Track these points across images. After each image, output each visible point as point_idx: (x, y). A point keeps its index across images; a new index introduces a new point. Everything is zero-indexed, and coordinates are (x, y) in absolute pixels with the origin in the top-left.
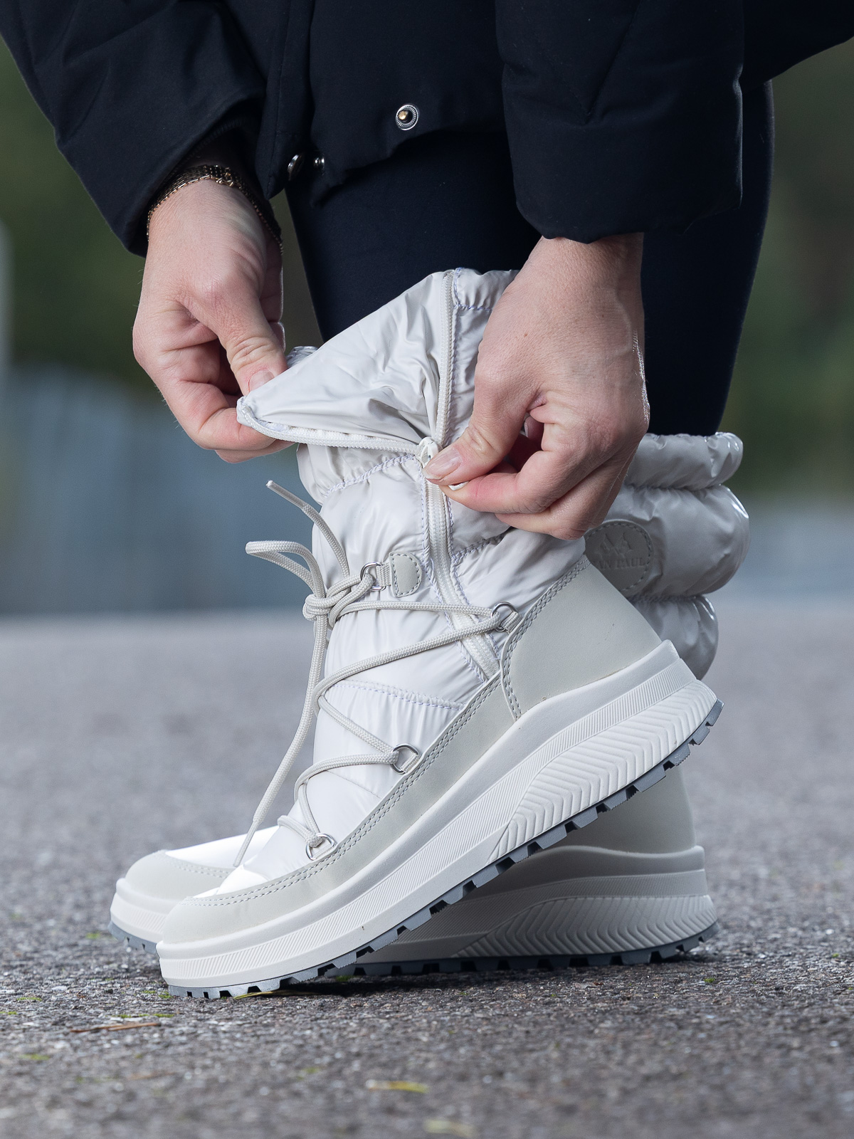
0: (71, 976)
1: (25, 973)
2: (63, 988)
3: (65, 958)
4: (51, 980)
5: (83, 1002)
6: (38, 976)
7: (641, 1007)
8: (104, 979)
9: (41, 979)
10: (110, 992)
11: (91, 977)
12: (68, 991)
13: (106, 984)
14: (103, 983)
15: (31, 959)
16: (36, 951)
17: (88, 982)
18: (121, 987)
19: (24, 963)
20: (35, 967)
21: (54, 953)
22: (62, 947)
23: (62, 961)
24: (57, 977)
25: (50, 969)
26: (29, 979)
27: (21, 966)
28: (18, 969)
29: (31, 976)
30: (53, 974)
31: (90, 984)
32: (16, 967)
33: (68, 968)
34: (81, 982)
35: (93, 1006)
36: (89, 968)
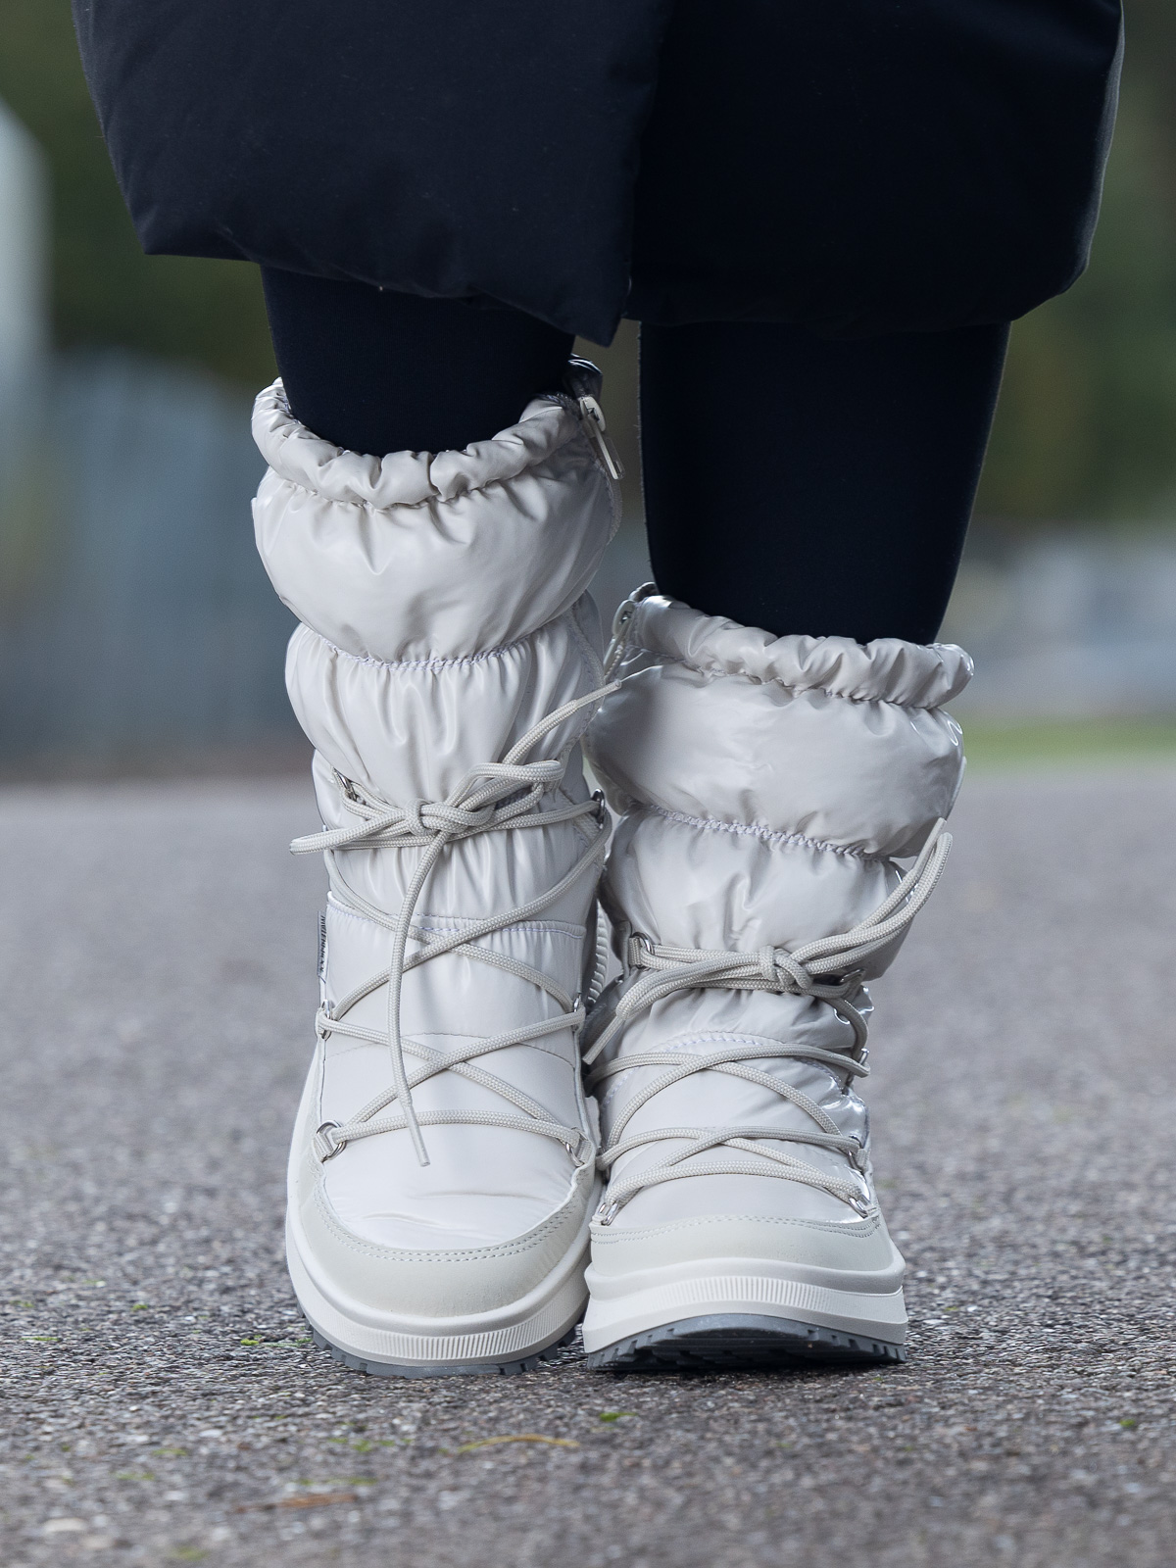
0: (226, 1412)
1: (160, 1406)
2: (216, 1433)
3: (214, 1380)
4: (199, 1419)
5: (246, 1458)
6: (178, 1412)
7: (1035, 1468)
8: (273, 1417)
9: (183, 1417)
10: (284, 1441)
11: (254, 1413)
12: (223, 1439)
13: (277, 1427)
14: (272, 1424)
15: (166, 1381)
16: (171, 1370)
17: (250, 1422)
18: (299, 1431)
19: (157, 1388)
20: (173, 1397)
21: (198, 1373)
22: (208, 1360)
23: (210, 1386)
24: (207, 1414)
25: (194, 1400)
26: (166, 1417)
27: (154, 1393)
28: (149, 1400)
29: (169, 1412)
30: (199, 1409)
31: (253, 1427)
32: (145, 1397)
33: (220, 1398)
34: (240, 1422)
35: (262, 1465)
36: (249, 1397)
